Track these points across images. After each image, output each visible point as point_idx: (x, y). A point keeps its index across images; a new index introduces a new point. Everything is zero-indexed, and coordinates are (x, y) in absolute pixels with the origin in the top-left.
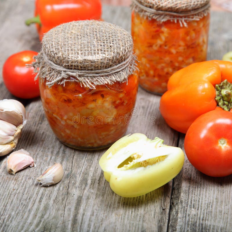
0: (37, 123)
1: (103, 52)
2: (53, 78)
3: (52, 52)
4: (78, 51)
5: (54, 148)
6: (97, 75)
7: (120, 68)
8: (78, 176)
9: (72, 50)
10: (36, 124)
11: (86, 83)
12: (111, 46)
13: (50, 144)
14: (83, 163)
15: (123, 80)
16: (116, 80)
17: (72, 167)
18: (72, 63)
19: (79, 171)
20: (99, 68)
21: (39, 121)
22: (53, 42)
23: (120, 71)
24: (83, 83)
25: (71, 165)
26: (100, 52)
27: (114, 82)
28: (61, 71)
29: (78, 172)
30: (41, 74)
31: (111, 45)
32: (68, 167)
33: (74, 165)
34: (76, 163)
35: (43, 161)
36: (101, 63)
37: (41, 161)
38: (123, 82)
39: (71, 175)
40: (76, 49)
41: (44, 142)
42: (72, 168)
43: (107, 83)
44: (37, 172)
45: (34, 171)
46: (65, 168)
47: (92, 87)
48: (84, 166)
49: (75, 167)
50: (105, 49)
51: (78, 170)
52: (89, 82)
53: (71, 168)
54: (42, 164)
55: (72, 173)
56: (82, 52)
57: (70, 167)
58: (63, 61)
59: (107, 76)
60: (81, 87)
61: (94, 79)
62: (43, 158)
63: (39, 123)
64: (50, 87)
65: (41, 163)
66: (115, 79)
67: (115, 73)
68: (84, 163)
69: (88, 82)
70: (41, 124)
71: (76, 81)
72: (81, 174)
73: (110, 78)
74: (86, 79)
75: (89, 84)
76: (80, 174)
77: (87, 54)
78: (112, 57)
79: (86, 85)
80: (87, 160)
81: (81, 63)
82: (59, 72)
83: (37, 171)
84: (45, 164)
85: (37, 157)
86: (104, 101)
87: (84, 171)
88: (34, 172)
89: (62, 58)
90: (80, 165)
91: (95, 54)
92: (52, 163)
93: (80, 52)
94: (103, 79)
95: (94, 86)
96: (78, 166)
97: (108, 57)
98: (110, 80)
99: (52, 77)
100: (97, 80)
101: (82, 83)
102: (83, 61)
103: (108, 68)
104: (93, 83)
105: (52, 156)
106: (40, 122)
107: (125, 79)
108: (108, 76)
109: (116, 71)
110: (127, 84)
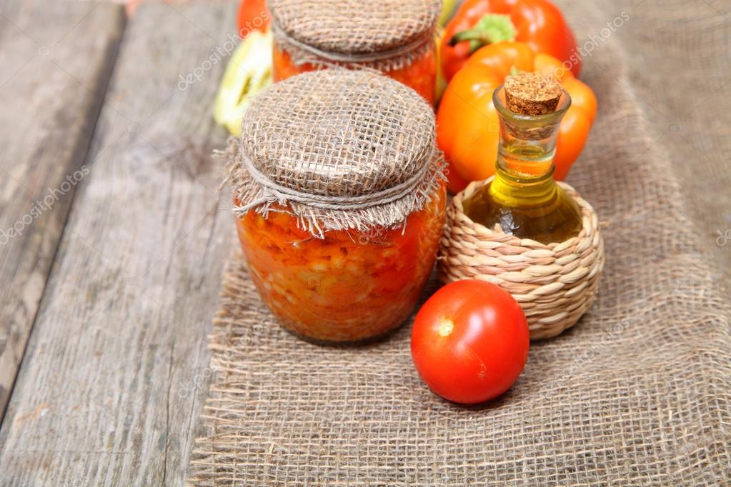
0: (83, 307)
1: (353, 160)
2: (248, 195)
3: (250, 143)
4: (298, 151)
5: (124, 372)
6: (334, 207)
7: (389, 197)
8: (183, 440)
9: (287, 146)
10: (80, 310)
11: (309, 221)
12: (374, 149)
13: (115, 361)
14: (191, 405)
15: (393, 224)
16: (374, 222)
17: (168, 417)
18: (283, 173)
19: (184, 429)
20: (339, 192)
21: (87, 301)
22: (257, 120)
23: (390, 203)
24: (303, 221)
25: (165, 412)
26: (345, 160)
27: (370, 227)
28: (264, 185)
29: (182, 430)
30: (231, 181)
31: (377, 145)
32: (159, 418)
33: (173, 411)
34: (176, 406)
35: (104, 409)
36: (343, 184)
37: (99, 408)
38: (393, 228)
39: (169, 440)
40: (297, 145)
41: (103, 357)
42: (168, 421)
43: (352, 227)
44: (92, 439)
45: (85, 437)
46: (154, 423)
47: (317, 232)
48: (194, 411)
49: (174, 417)
50: (358, 155)
51: (183, 426)
52: (314, 219)
53: (166, 421)
54: (102, 416)
55: (170, 434)
56: (306, 154)
57: (165, 419)
58: (267, 166)
59: (358, 210)
60: (296, 227)
61: (327, 213)
62: (102, 401)
63: (86, 308)
64: (241, 217)
65: (99, 414)
66: (372, 220)
67: (376, 206)
68: (194, 403)
69: (312, 219)
70: (91, 308)
71: (290, 213)
72: (190, 435)
73: (363, 217)
74: (311, 212)
75: (313, 225)
76: (188, 434)
77: (316, 159)
78: (370, 173)
79: (308, 226)
80: (199, 396)
81: (300, 178)
82: (260, 186)
83: (91, 436)
84: (107, 415)
85: (89, 399)
86: (348, 261)
87: (195, 427)
88: (86, 440)
89: (266, 161)
90: (186, 410)
91: (333, 161)
92: (123, 410)
93: (303, 154)
94: (347, 218)
95: (321, 232)
96: (180, 415)
97: (361, 172)
98: (362, 222)
99: (247, 193)
100: (331, 219)
101: (300, 220)
102: (304, 175)
103: (360, 195)
104: (321, 224)
105: (122, 393)
106: (89, 304)
107: (397, 223)
108: (359, 213)
109: (379, 202)
110: (403, 232)
